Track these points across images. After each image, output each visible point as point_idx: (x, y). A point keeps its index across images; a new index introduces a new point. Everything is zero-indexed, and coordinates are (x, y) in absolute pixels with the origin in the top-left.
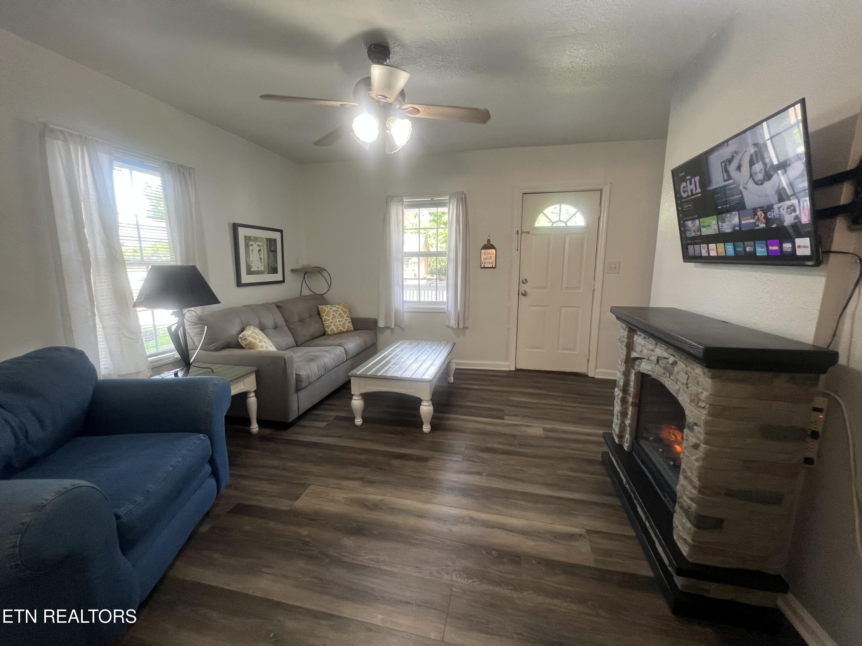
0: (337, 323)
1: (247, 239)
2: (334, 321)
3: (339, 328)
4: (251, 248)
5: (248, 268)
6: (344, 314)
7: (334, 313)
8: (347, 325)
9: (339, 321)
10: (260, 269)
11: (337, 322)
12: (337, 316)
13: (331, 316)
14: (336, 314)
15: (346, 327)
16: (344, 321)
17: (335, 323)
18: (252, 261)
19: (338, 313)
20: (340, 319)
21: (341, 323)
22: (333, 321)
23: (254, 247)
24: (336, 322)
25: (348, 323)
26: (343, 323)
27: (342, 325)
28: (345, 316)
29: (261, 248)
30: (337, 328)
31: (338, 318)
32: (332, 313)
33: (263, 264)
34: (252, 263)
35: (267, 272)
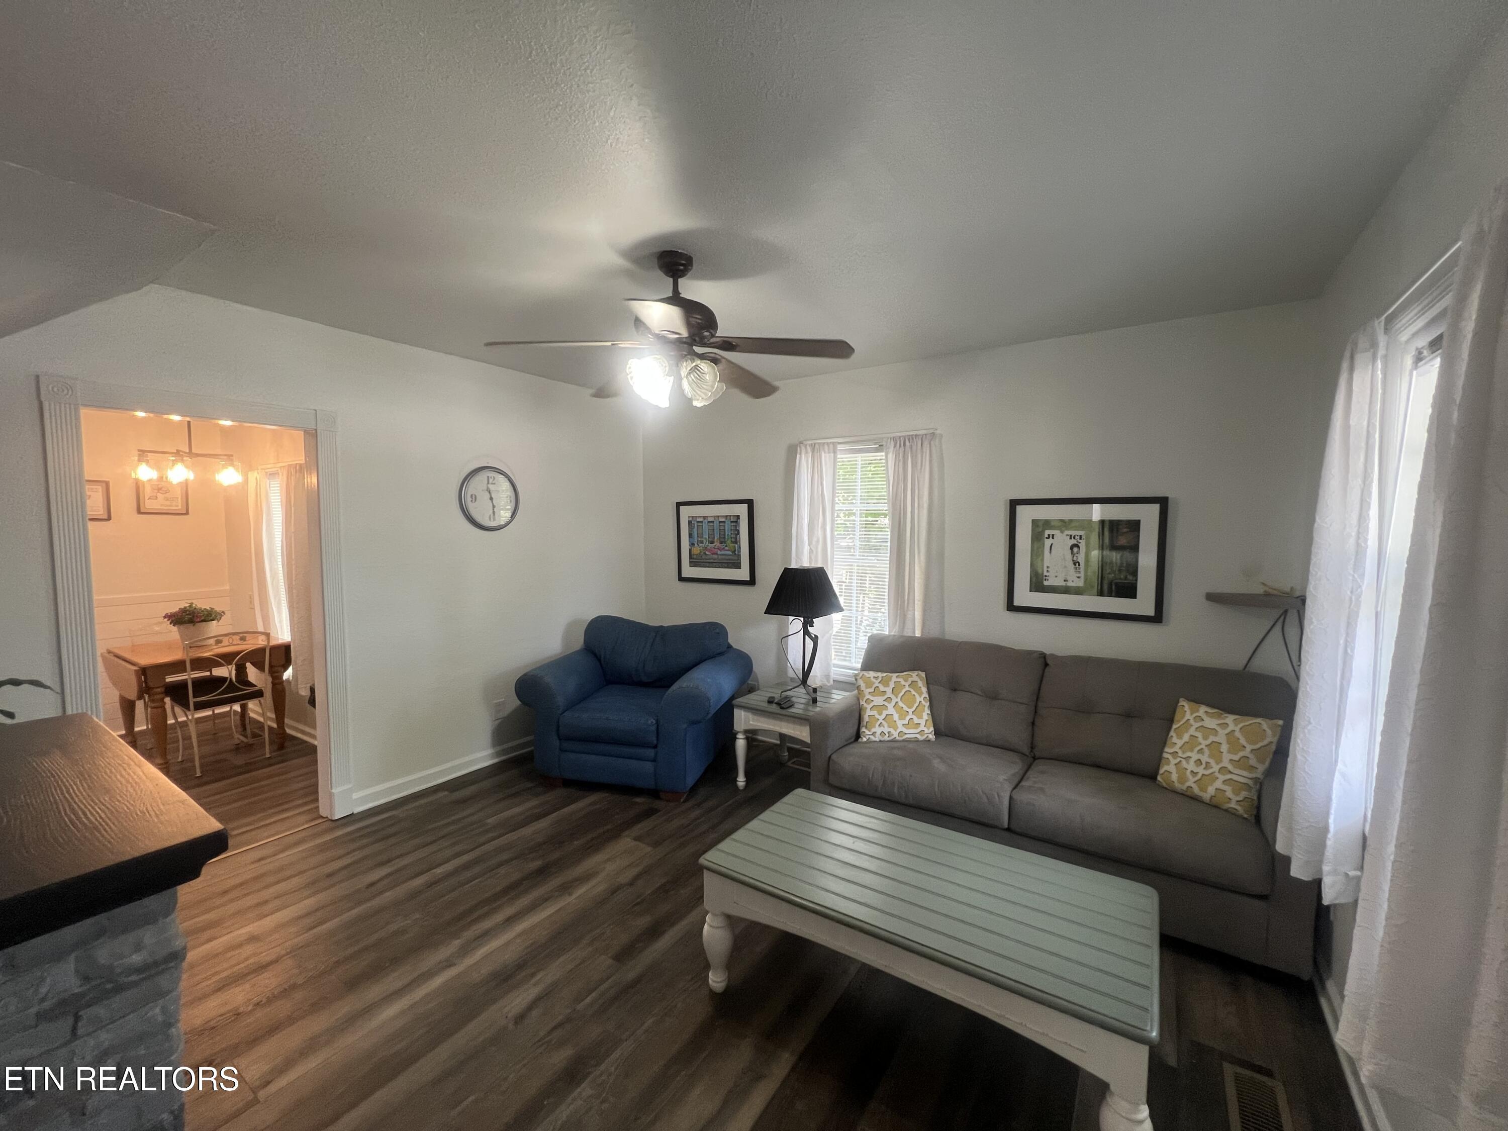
0: (1188, 763)
1: (1038, 526)
2: (1184, 752)
3: (1187, 780)
4: (1048, 543)
5: (1034, 580)
6: (1229, 752)
7: (1199, 735)
8: (1218, 784)
9: (1199, 760)
10: (1070, 584)
11: (1192, 761)
12: (1203, 746)
13: (1186, 737)
14: (1200, 739)
15: (1211, 790)
16: (1216, 768)
17: (1184, 762)
18: (1048, 567)
19: (1212, 738)
20: (1205, 758)
21: (1201, 771)
22: (1180, 754)
23: (1060, 542)
24: (1188, 759)
25: (1224, 782)
26: (1207, 772)
27: (1199, 776)
28: (1226, 757)
29: (1080, 541)
30: (1182, 779)
31: (1201, 751)
32: (1192, 731)
33: (1082, 575)
34: (1048, 571)
35: (1095, 591)
